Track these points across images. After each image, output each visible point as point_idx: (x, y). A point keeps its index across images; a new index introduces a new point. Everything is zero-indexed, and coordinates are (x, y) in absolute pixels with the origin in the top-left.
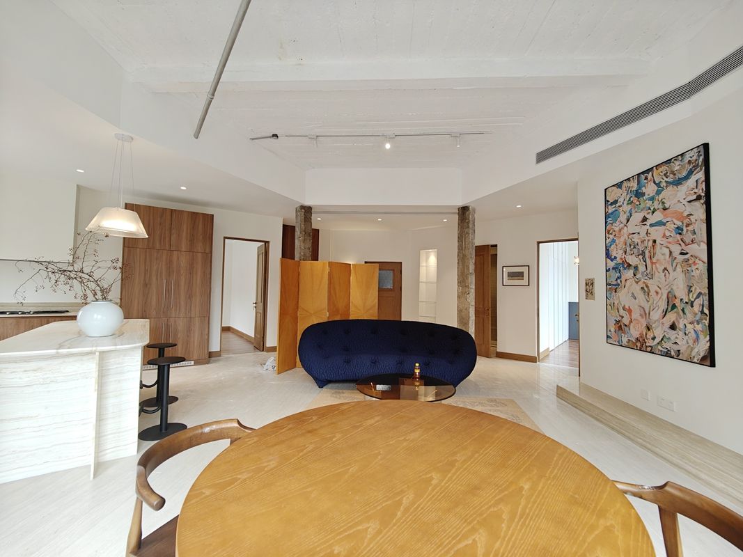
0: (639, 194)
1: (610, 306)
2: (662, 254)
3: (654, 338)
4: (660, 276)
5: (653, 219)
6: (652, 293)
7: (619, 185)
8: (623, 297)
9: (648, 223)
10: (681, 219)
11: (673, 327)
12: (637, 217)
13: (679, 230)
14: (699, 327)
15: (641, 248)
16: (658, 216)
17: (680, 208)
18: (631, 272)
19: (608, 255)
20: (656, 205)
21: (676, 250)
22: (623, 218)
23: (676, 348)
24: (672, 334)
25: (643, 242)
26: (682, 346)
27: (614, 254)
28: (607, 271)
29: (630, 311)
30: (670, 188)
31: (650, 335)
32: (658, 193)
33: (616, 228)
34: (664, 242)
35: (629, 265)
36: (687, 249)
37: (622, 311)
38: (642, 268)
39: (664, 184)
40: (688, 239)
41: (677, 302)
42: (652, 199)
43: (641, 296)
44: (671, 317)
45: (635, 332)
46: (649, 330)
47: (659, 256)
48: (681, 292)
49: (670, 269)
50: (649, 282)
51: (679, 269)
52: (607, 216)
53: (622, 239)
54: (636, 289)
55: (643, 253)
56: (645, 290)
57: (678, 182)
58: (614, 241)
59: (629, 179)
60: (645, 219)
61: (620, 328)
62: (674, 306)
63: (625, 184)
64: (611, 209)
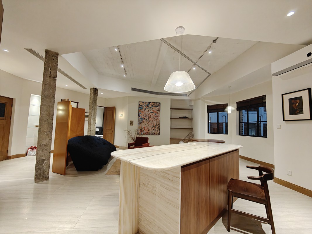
0: (148, 106)
1: (139, 126)
2: (152, 118)
3: (150, 132)
4: (151, 121)
5: (150, 111)
6: (150, 124)
7: (143, 102)
8: (143, 125)
9: (150, 112)
10: (156, 113)
11: (154, 130)
12: (147, 110)
13: (156, 114)
14: (158, 129)
15: (148, 116)
16: (152, 111)
17: (156, 111)
18: (145, 120)
19: (139, 116)
20: (151, 109)
21: (155, 117)
22: (144, 109)
23: (154, 133)
24: (153, 131)
25: (148, 115)
26: (155, 133)
27: (141, 116)
28: (138, 119)
29: (144, 127)
30: (154, 107)
31: (149, 131)
32: (152, 107)
33: (142, 110)
34: (153, 115)
35: (145, 119)
36: (157, 117)
37: (142, 128)
38: (148, 119)
39: (153, 106)
40: (157, 116)
41: (155, 126)
42: (151, 108)
43: (147, 125)
44: (153, 128)
45: (145, 131)
46: (149, 130)
47: (151, 118)
48: (155, 124)
49: (154, 120)
50: (149, 122)
51: (155, 120)
52: (139, 107)
53: (143, 113)
54: (146, 123)
55: (148, 117)
56: (148, 124)
57: (156, 107)
58: (141, 113)
59: (146, 102)
60: (149, 111)
61: (142, 131)
62: (154, 126)
63: (145, 103)
64: (140, 106)
